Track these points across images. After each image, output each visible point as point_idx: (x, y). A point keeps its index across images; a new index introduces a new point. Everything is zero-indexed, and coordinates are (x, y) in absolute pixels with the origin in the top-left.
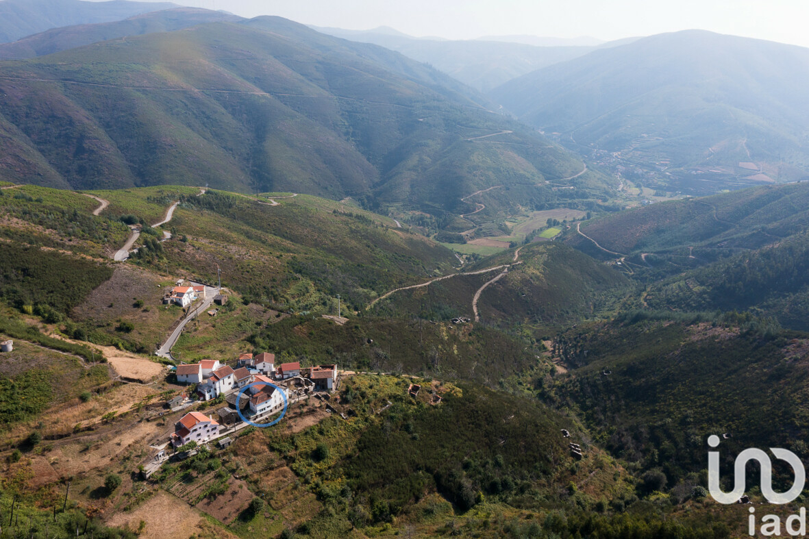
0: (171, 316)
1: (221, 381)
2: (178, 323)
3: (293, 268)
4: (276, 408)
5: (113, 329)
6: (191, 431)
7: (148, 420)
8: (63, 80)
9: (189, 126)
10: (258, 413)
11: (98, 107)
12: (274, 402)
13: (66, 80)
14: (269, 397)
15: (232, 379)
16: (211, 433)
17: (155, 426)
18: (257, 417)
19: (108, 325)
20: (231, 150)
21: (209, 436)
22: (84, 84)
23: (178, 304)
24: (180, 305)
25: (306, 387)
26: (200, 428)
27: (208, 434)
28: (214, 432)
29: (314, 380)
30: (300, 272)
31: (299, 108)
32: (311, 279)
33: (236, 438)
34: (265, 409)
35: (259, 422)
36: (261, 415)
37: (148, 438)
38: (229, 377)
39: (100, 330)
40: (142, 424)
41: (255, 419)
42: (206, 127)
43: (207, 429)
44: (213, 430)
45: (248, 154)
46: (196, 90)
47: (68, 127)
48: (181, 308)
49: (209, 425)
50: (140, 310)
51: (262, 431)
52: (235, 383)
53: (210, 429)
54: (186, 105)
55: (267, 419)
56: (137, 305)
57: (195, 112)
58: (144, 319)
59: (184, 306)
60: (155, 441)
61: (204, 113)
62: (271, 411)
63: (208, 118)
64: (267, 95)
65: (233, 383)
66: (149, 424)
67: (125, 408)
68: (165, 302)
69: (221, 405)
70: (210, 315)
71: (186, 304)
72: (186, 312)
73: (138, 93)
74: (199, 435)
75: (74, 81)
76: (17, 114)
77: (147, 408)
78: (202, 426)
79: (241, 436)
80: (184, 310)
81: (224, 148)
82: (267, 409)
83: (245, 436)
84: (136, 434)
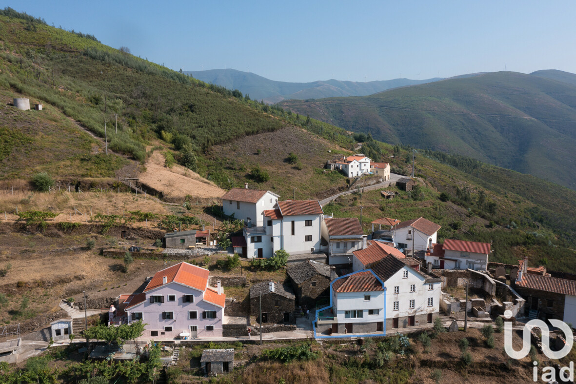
0: (327, 183)
1: (287, 225)
2: (333, 192)
3: (532, 215)
4: (395, 322)
5: (243, 174)
6: (148, 296)
7: (102, 253)
8: (380, 106)
9: (463, 138)
10: (341, 319)
11: (399, 123)
12: (390, 306)
13: (382, 106)
14: (378, 286)
15: (318, 227)
16: (201, 324)
17: (105, 267)
18: (335, 328)
19: (241, 169)
20: (495, 158)
21: (194, 329)
22: (392, 109)
23: (344, 173)
24: (346, 174)
25: (497, 303)
26: (172, 298)
27: (193, 323)
28: (208, 322)
29: (523, 292)
30: (541, 221)
31: (564, 130)
32: (554, 232)
33: (253, 359)
34: (360, 313)
35: (337, 342)
36: (349, 327)
37: (75, 284)
38: (309, 223)
39: (226, 172)
40: (84, 255)
41: (329, 332)
42: (476, 140)
43: (191, 307)
44: (204, 315)
45: (509, 163)
46: (473, 114)
47: (376, 135)
48: (346, 178)
49: (196, 299)
50: (290, 166)
51: (331, 370)
52: (323, 242)
53: (199, 312)
54: (463, 124)
55: (359, 342)
56: (289, 160)
57: (470, 129)
58: (289, 175)
59: (350, 176)
60: (78, 298)
61: (476, 130)
62: (380, 326)
63: (479, 134)
64: (535, 120)
65: (316, 239)
66: (100, 259)
67: (82, 219)
68: (327, 166)
69: (267, 275)
70: (383, 196)
71: (355, 175)
72: (350, 183)
73: (429, 114)
74: (167, 316)
75: (387, 107)
76: (347, 126)
77: (125, 231)
78: (178, 295)
79: (264, 359)
80: (348, 181)
81: (489, 156)
82: (367, 318)
83: (277, 365)
84: (56, 268)
